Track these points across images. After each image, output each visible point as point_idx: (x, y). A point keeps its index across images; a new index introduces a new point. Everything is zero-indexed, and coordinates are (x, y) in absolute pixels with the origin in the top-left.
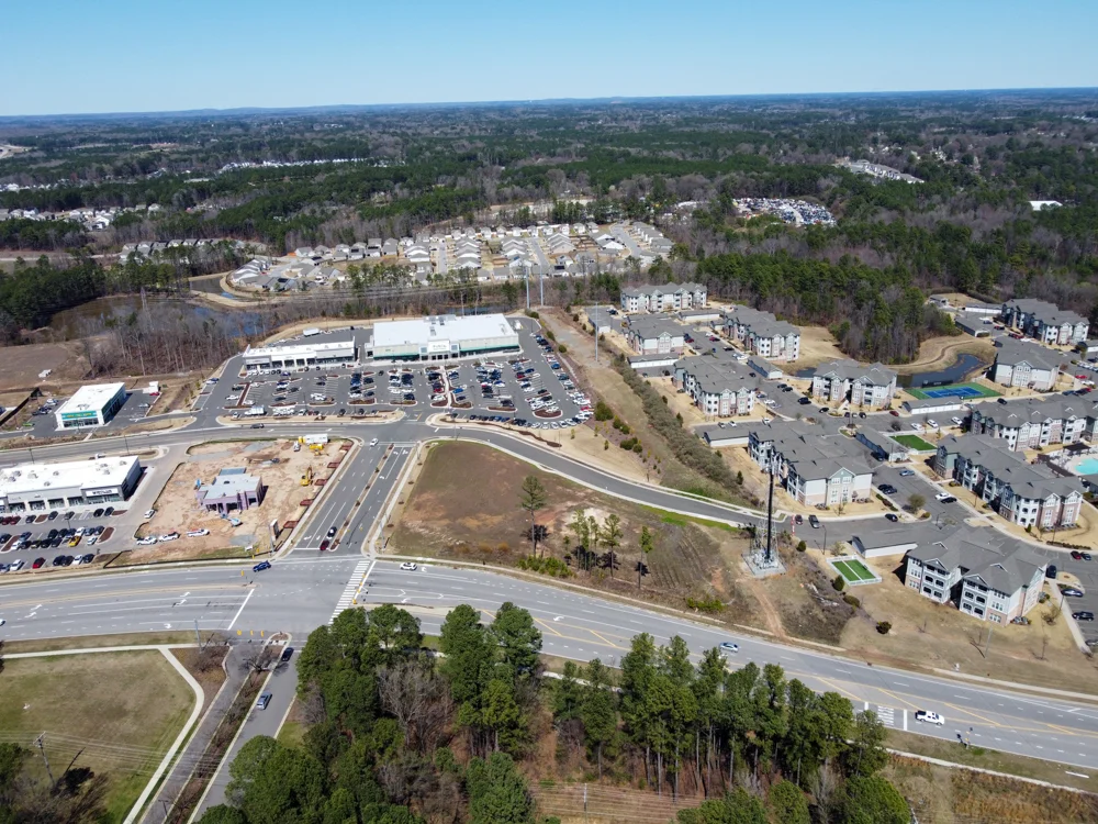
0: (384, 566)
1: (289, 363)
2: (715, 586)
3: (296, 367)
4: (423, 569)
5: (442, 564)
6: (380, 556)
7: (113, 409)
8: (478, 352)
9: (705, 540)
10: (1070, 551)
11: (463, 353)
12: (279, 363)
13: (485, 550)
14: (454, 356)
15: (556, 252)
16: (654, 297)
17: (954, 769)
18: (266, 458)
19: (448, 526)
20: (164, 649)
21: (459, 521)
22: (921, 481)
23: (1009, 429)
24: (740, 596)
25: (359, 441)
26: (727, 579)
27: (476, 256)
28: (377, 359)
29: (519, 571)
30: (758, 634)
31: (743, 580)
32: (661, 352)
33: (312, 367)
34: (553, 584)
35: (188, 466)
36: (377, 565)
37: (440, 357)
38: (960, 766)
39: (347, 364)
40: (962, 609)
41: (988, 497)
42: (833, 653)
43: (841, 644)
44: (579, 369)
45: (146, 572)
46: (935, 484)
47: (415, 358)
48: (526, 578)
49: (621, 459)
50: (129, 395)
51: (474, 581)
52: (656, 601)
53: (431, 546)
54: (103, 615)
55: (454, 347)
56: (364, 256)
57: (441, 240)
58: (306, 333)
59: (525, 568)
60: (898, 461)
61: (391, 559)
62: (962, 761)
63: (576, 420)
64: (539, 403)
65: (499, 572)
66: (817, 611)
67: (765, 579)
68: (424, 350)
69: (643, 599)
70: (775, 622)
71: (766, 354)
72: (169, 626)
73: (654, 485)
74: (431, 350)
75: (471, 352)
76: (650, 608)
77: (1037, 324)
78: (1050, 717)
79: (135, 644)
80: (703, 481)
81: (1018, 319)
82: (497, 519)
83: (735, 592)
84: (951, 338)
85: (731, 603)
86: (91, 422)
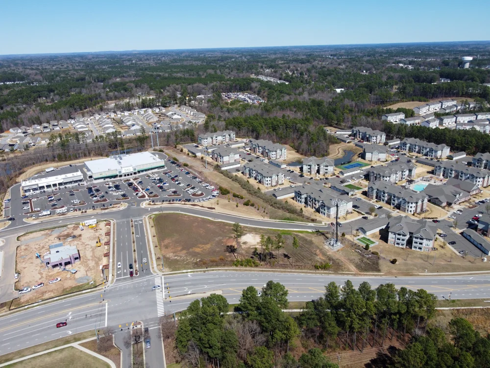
0: (168, 278)
2: (320, 258)
3: (53, 188)
4: (189, 275)
5: (197, 271)
6: (163, 274)
8: (146, 170)
9: (305, 240)
10: (432, 220)
12: (43, 187)
13: (212, 261)
14: (135, 173)
15: (150, 121)
16: (214, 138)
17: (450, 310)
18: (68, 236)
19: (187, 253)
20: (75, 345)
21: (191, 250)
22: (365, 202)
23: (386, 177)
24: (333, 260)
25: (113, 220)
26: (324, 254)
27: (112, 126)
29: (235, 268)
30: (349, 274)
31: (330, 253)
32: (231, 162)
33: (61, 187)
34: (254, 271)
35: (23, 247)
36: (165, 278)
37: (128, 175)
38: (452, 308)
39: (80, 183)
40: (413, 249)
41: (393, 204)
42: (381, 276)
43: (382, 271)
44: (200, 173)
45: (37, 307)
46: (371, 202)
47: (115, 176)
48: (240, 270)
49: (246, 210)
51: (217, 276)
52: (301, 269)
53: (186, 264)
54: (26, 335)
55: (135, 169)
56: (51, 129)
57: (89, 119)
58: (47, 170)
59: (236, 265)
60: (352, 195)
61: (171, 274)
62: (451, 306)
63: (214, 196)
64: (191, 191)
65: (226, 270)
66: (365, 260)
67: (338, 251)
68: (120, 172)
69: (296, 269)
70: (353, 268)
71: (274, 158)
72: (70, 333)
73: (267, 219)
74: (124, 171)
75: (142, 171)
76: (301, 272)
77: (368, 136)
78: (466, 283)
79: (56, 347)
80: (288, 215)
81: (359, 135)
82: (208, 246)
83: (330, 259)
84: (337, 144)
85: (331, 263)
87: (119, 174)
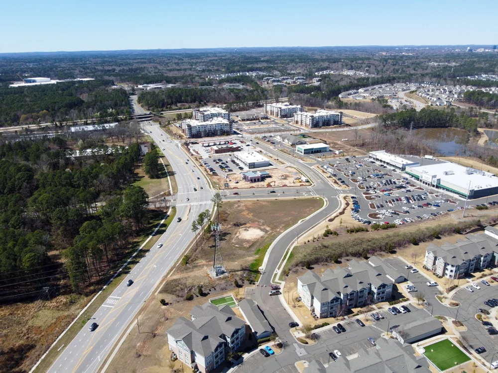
1: (381, 161)
3: (382, 164)
7: (308, 152)
11: (437, 187)
12: (378, 160)
18: (286, 177)
24: (194, 268)
28: (406, 173)
31: (206, 268)
35: (276, 169)
42: (154, 292)
47: (418, 179)
50: (330, 151)
74: (424, 178)
75: (444, 189)
85: (188, 266)
86: (302, 152)
87: (420, 178)
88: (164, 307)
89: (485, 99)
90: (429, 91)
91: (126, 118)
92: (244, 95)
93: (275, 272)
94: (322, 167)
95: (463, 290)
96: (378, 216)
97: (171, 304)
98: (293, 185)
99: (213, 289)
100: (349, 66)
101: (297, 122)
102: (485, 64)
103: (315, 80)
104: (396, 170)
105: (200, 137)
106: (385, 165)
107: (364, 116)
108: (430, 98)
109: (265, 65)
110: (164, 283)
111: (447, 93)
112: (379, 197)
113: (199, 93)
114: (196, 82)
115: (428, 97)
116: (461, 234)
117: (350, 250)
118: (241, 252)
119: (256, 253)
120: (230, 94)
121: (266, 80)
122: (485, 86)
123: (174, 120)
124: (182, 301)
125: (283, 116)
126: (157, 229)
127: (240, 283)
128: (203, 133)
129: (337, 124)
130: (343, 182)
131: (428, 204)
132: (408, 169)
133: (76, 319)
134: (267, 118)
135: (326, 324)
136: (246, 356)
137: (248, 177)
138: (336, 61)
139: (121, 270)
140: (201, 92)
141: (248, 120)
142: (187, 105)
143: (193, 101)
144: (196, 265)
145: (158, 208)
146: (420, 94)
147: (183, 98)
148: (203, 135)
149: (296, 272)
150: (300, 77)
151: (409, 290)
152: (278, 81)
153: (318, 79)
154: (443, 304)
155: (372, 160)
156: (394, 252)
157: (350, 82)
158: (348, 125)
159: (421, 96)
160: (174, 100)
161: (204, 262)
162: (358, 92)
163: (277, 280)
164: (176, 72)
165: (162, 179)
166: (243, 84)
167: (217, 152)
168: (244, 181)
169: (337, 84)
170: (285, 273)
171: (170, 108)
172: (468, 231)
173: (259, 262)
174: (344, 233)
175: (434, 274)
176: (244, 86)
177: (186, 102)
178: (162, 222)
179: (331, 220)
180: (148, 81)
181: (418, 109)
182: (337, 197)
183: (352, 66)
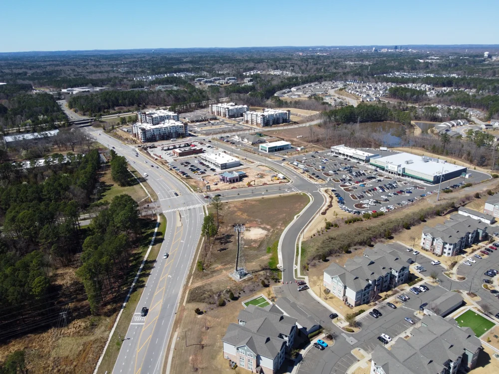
1: (344, 155)
2: (218, 267)
11: (403, 175)
12: (341, 154)
14: (399, 175)
18: (262, 175)
19: (233, 211)
24: (213, 273)
25: (291, 183)
28: (371, 164)
30: (188, 282)
31: (225, 272)
37: (392, 173)
42: (181, 303)
47: (383, 169)
50: (292, 148)
70: (197, 285)
72: (158, 194)
74: (389, 168)
75: (409, 176)
82: (244, 217)
85: (206, 272)
86: (266, 151)
87: (386, 168)
88: (199, 316)
89: (408, 94)
90: (356, 88)
91: (64, 124)
92: (184, 97)
93: (294, 269)
94: (292, 163)
95: (462, 265)
96: (364, 206)
97: (205, 312)
98: (271, 182)
99: (241, 292)
100: (275, 67)
101: (247, 122)
102: (395, 62)
103: (246, 80)
104: (360, 162)
105: (156, 141)
106: (349, 158)
107: (307, 113)
108: (360, 94)
109: (190, 66)
110: (187, 292)
111: (373, 89)
112: (356, 188)
113: (137, 96)
114: (125, 84)
115: (357, 93)
116: (441, 216)
117: (356, 240)
118: (252, 252)
119: (269, 252)
120: (169, 95)
121: (198, 80)
122: (403, 83)
123: (118, 124)
124: (216, 308)
125: (231, 117)
126: (153, 238)
127: (266, 282)
128: (157, 136)
129: (286, 122)
130: (317, 176)
131: (401, 192)
132: (372, 161)
133: (108, 342)
134: (216, 119)
135: (362, 311)
136: (303, 352)
137: (226, 178)
138: (260, 61)
139: (134, 284)
140: (138, 95)
141: (197, 121)
142: (125, 109)
143: (132, 104)
144: (213, 270)
145: (145, 216)
146: (350, 91)
147: (120, 102)
148: (158, 139)
149: (314, 266)
150: (231, 78)
151: (419, 271)
152: (211, 82)
153: (249, 79)
154: (452, 279)
155: (334, 154)
156: (392, 238)
157: (282, 82)
158: (295, 123)
159: (351, 93)
160: (110, 104)
161: (220, 266)
162: (291, 91)
163: (299, 275)
164: (98, 75)
165: (134, 186)
166: (176, 86)
167: (181, 155)
168: (222, 182)
169: (270, 84)
170: (305, 268)
171: (108, 112)
172: (445, 212)
173: (275, 259)
174: (343, 224)
175: (434, 254)
176: (178, 88)
177: (124, 106)
178: (156, 230)
179: (324, 213)
180: (71, 84)
181: (355, 106)
182: (318, 191)
183: (277, 66)
